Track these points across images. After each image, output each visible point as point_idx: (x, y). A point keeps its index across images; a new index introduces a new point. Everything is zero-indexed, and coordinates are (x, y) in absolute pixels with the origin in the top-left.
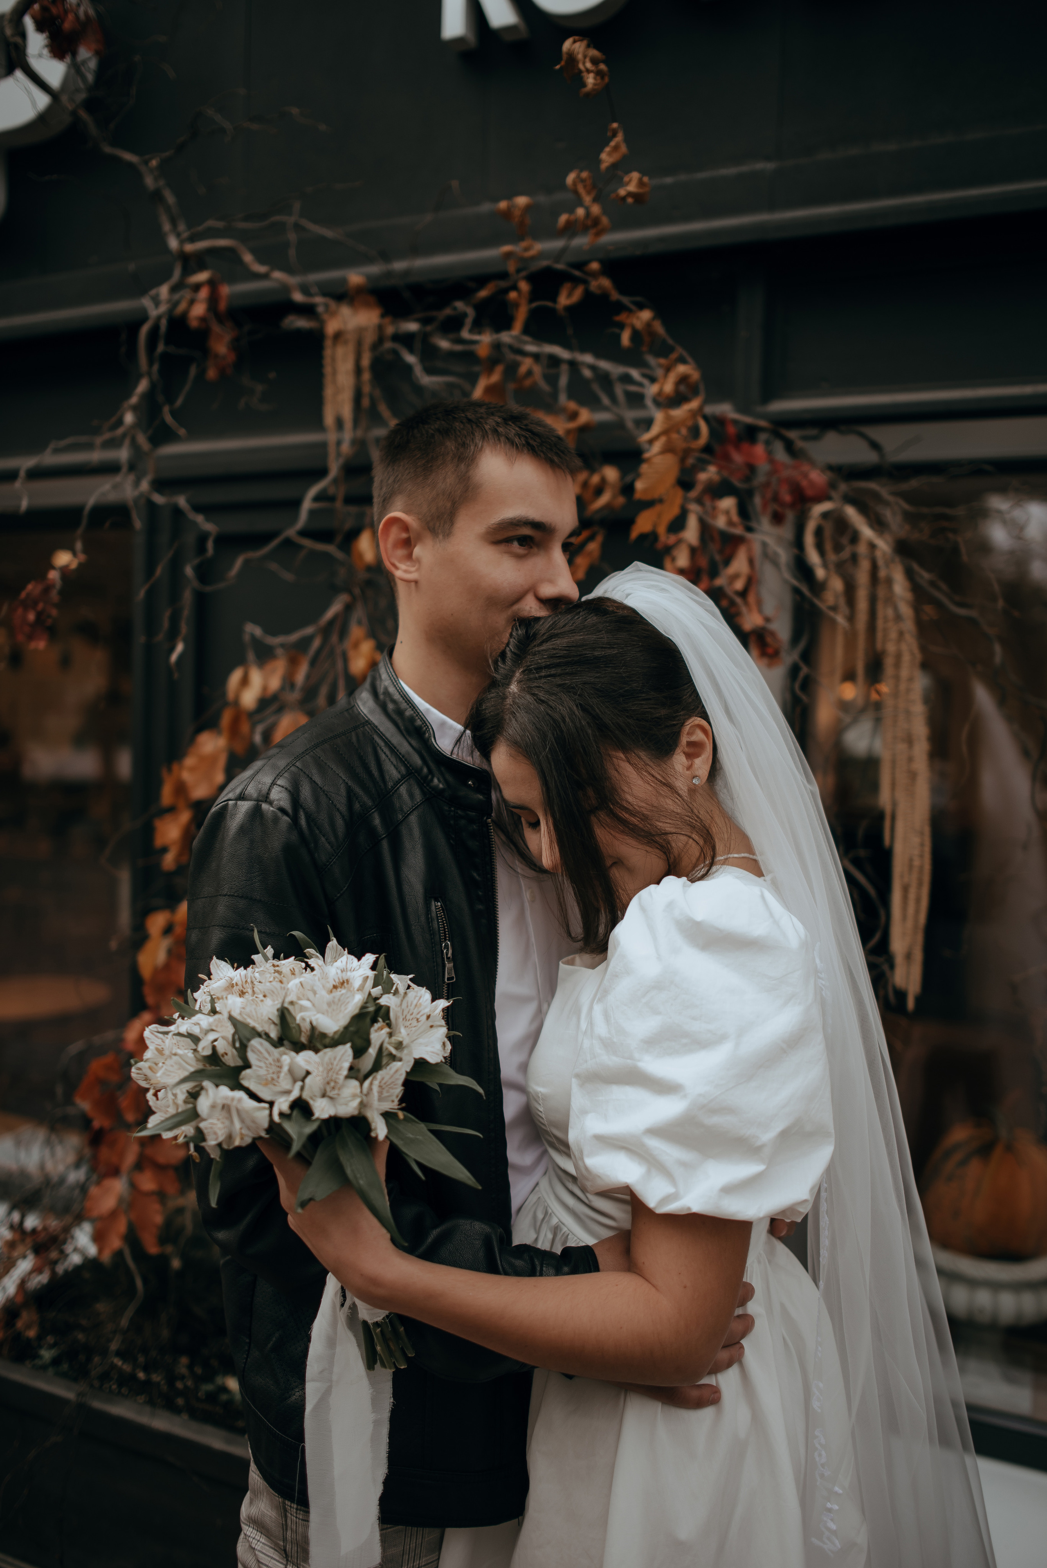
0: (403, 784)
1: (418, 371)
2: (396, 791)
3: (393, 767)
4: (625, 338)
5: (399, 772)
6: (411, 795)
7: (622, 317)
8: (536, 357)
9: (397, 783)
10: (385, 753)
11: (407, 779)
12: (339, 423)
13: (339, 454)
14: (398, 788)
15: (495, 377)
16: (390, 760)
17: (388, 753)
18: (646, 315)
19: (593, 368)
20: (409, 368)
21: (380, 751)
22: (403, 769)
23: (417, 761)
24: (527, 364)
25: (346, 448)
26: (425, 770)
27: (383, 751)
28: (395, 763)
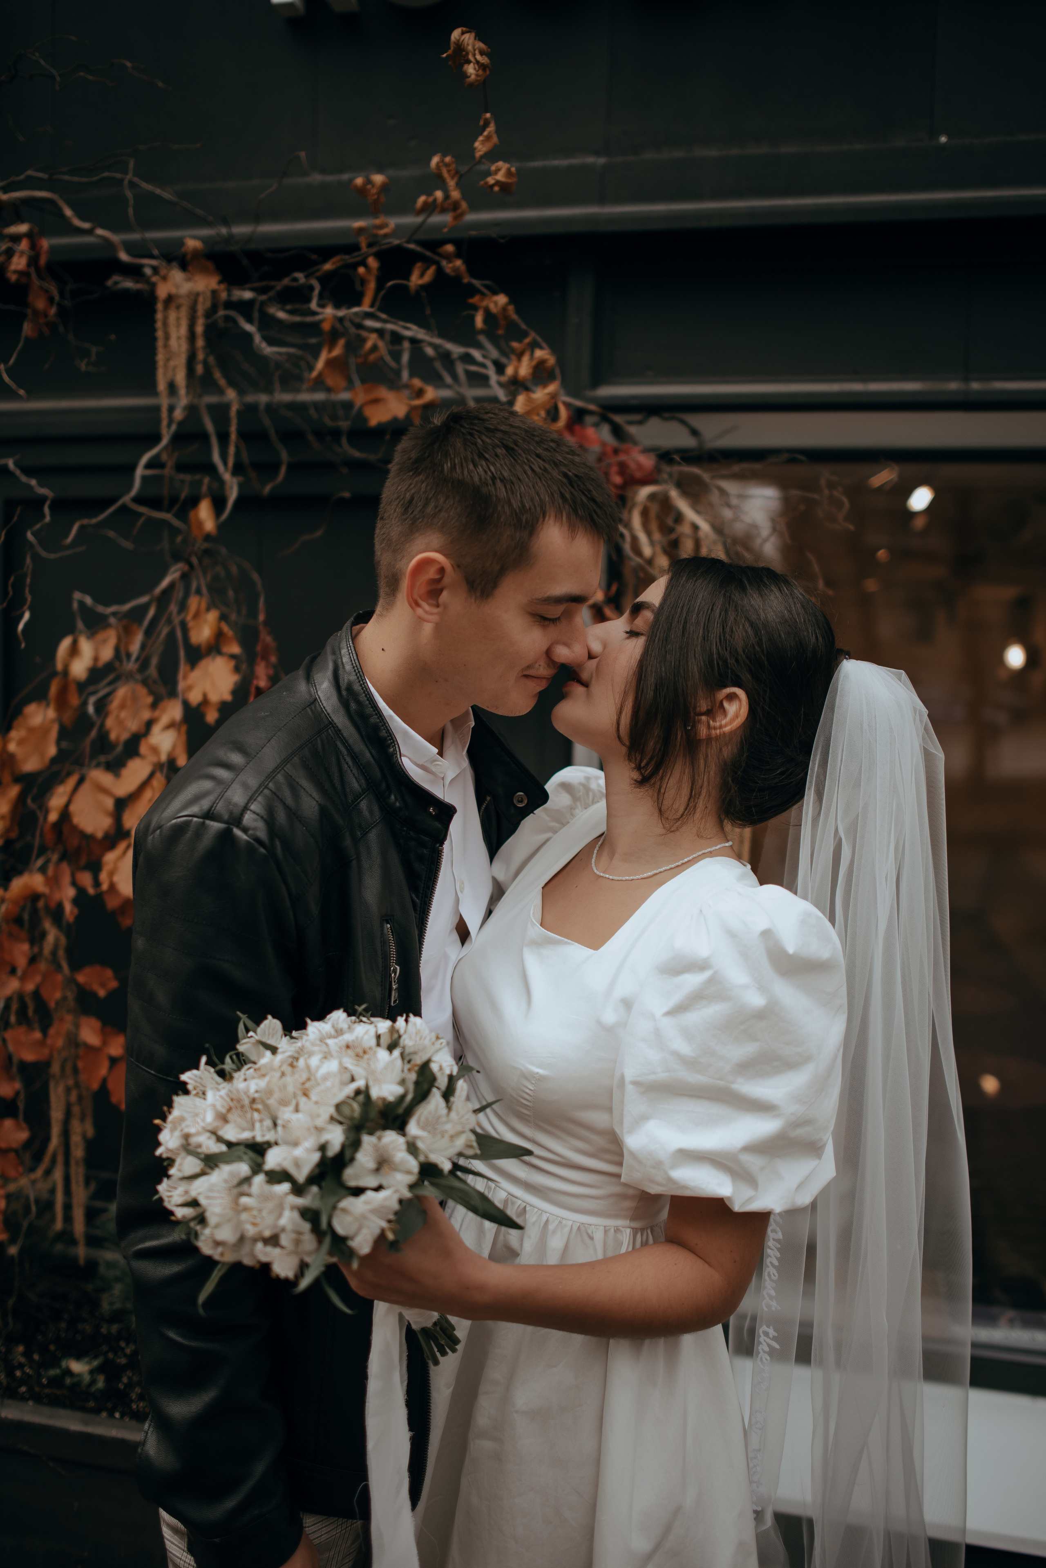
0: (363, 799)
1: (257, 339)
2: (356, 806)
3: (354, 780)
4: (479, 320)
5: (361, 786)
6: (371, 812)
7: (475, 300)
8: (380, 332)
9: (357, 797)
10: (347, 764)
11: (367, 794)
12: (172, 388)
13: (171, 421)
14: (358, 803)
15: (337, 351)
16: (351, 771)
17: (350, 763)
18: (502, 299)
19: (435, 347)
20: (249, 336)
21: (342, 761)
22: (363, 781)
23: (378, 774)
24: (372, 339)
25: (178, 414)
26: (384, 785)
27: (345, 760)
28: (356, 775)
